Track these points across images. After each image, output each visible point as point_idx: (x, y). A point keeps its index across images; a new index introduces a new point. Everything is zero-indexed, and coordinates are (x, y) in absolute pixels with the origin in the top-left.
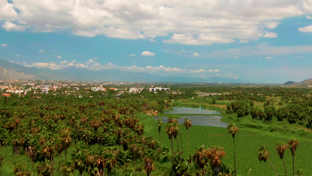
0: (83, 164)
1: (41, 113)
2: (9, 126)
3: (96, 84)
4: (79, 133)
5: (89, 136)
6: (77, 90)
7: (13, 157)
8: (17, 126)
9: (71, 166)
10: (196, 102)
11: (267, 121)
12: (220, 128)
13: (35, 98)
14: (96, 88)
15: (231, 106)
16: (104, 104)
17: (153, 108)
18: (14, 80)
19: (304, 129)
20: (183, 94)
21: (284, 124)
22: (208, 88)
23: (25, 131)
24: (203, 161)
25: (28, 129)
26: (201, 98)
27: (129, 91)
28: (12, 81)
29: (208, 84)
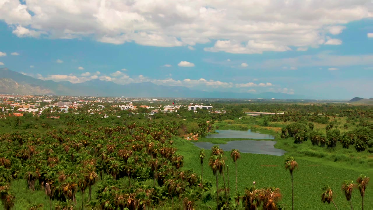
0: (110, 205)
1: (59, 138)
2: (22, 154)
3: (124, 100)
4: (105, 164)
5: (117, 167)
6: (102, 108)
7: (27, 192)
8: (31, 155)
9: (97, 207)
10: (244, 123)
11: (330, 148)
12: (273, 157)
13: (52, 119)
14: (125, 106)
15: (287, 130)
16: (134, 127)
17: (193, 131)
18: (28, 95)
20: (229, 114)
21: (350, 152)
22: (258, 106)
23: (41, 162)
24: (254, 203)
25: (44, 159)
26: (251, 118)
27: (163, 110)
28: (25, 97)
29: (258, 101)
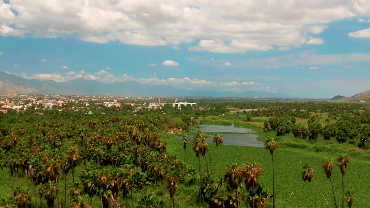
0: (93, 186)
1: (43, 131)
2: (6, 144)
3: (109, 99)
4: (88, 153)
5: (101, 155)
6: (87, 106)
7: (10, 180)
8: (14, 145)
9: (80, 188)
10: (228, 119)
11: (312, 140)
12: (256, 148)
13: (36, 115)
14: (110, 103)
15: (269, 124)
16: (118, 120)
17: (177, 126)
18: (12, 94)
19: (355, 149)
20: (213, 110)
21: (331, 143)
22: (241, 103)
23: (24, 151)
24: (237, 180)
25: (28, 148)
26: (234, 114)
27: (148, 107)
28: (9, 96)
29: (241, 99)
